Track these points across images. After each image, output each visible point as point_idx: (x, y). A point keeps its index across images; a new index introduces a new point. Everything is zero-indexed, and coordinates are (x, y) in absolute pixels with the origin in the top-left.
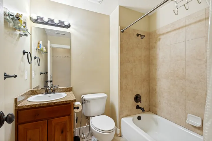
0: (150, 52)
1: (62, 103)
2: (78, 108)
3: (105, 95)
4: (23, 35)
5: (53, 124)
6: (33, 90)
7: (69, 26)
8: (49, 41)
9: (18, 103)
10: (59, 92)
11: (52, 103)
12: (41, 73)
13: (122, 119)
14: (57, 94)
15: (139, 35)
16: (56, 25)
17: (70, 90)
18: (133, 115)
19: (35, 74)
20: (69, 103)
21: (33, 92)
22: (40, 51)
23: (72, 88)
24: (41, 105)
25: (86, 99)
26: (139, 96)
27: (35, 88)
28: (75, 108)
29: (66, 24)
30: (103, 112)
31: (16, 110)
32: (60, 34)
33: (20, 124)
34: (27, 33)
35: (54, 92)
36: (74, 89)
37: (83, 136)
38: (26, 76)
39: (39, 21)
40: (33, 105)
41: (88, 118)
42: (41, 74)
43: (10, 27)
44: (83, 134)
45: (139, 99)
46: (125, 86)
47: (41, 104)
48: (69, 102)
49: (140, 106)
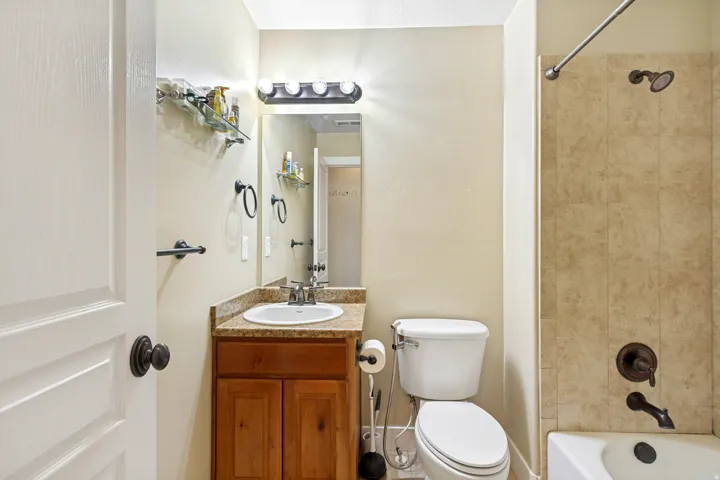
0: (712, 148)
1: (320, 336)
2: (372, 361)
3: (480, 328)
4: (234, 141)
5: (297, 395)
6: (264, 290)
7: (356, 94)
8: (316, 150)
9: (217, 322)
10: (327, 302)
11: (294, 331)
12: (293, 244)
13: (552, 436)
14: (319, 306)
15: (646, 78)
16: (321, 99)
17: (359, 297)
18: (610, 431)
19: (274, 246)
20: (343, 340)
21: (264, 296)
22: (289, 180)
23: (364, 292)
24: (268, 334)
25: (405, 335)
26: (644, 354)
27: (270, 285)
28: (362, 359)
29: (347, 89)
30: (473, 392)
31: (213, 337)
32: (347, 123)
33: (223, 376)
34: (240, 136)
35: (311, 299)
36: (370, 296)
37: (397, 458)
38: (244, 250)
39: (278, 95)
40: (248, 331)
41: (415, 401)
42: (292, 246)
43: (198, 125)
44: (399, 452)
45: (642, 364)
46: (567, 299)
47: (267, 330)
48: (340, 336)
49: (652, 400)
